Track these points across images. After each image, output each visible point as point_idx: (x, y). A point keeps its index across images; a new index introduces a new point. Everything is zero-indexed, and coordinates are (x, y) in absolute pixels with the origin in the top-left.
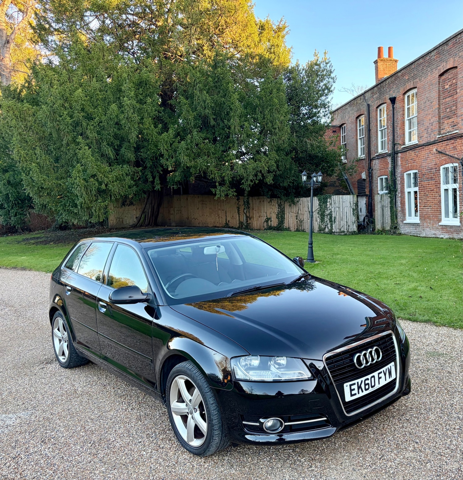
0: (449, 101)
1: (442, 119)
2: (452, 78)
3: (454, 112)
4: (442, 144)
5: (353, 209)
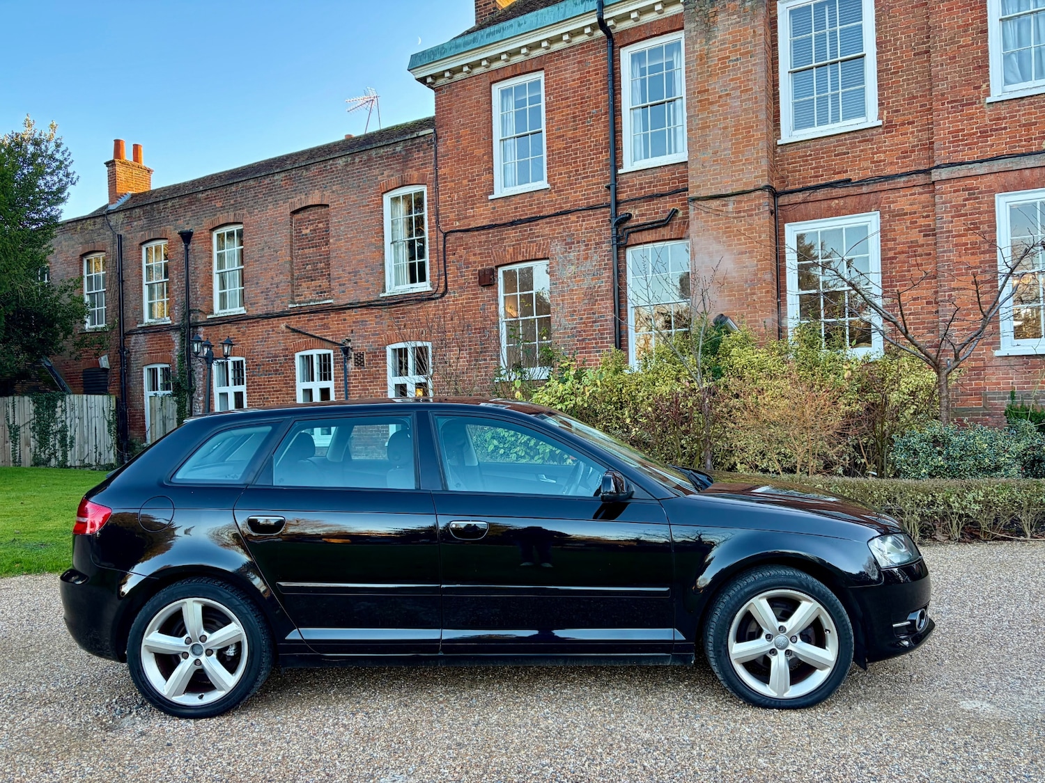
0: (312, 254)
1: (297, 279)
2: (316, 219)
3: (322, 272)
4: (300, 318)
5: (109, 422)
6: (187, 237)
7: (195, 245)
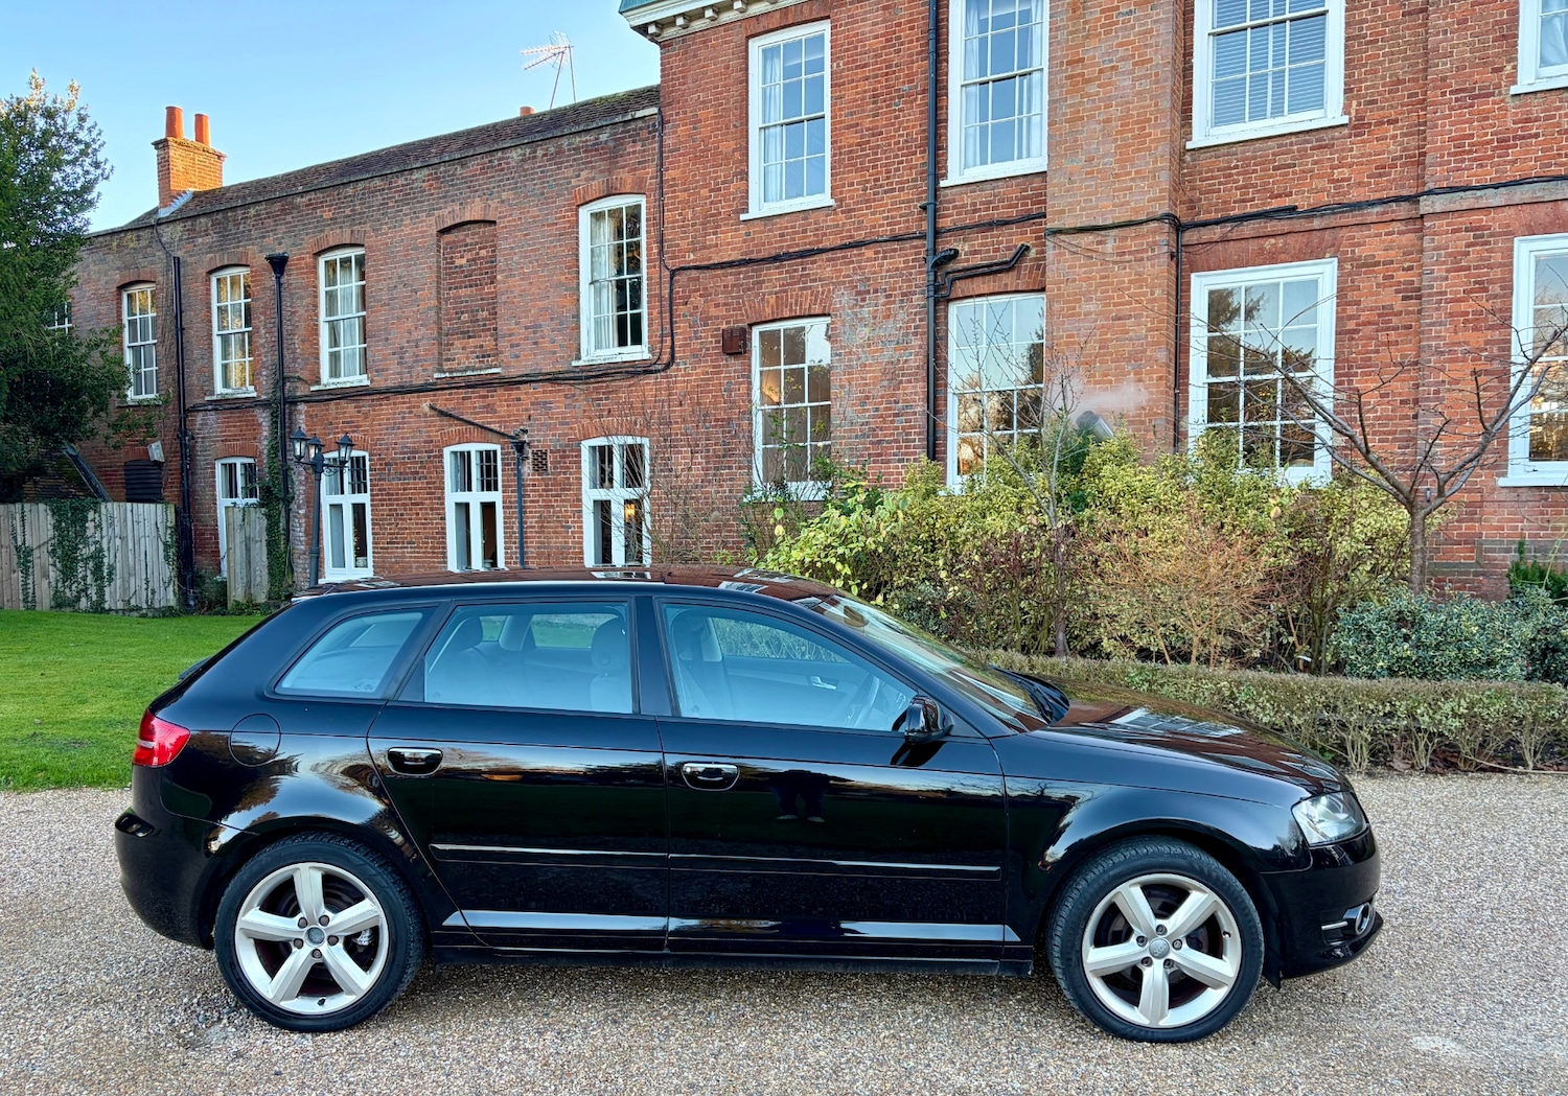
0: (469, 296)
1: (447, 335)
2: (477, 243)
3: (485, 325)
4: (450, 394)
5: (165, 544)
6: (279, 264)
7: (292, 277)
